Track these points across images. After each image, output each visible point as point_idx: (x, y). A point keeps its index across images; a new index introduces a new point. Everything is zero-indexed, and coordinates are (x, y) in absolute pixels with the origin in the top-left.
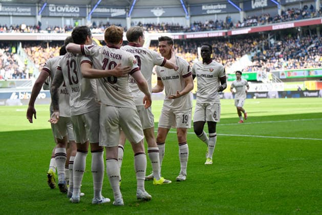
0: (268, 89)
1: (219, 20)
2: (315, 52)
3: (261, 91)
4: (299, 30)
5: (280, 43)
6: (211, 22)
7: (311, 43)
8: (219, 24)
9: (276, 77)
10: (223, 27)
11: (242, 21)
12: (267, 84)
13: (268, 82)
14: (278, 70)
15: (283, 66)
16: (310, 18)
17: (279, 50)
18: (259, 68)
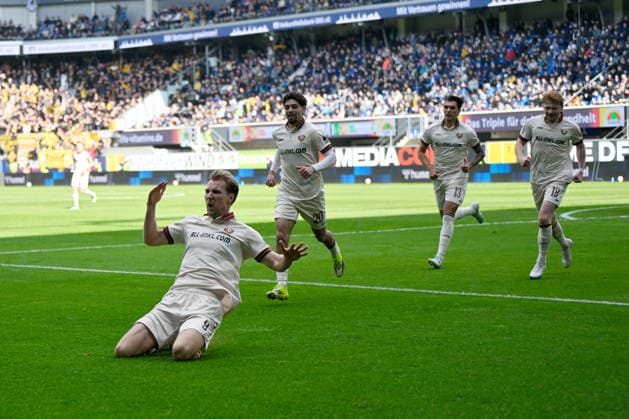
0: (204, 164)
1: (99, 14)
2: (305, 86)
3: (189, 168)
4: (271, 38)
5: (229, 67)
6: (83, 19)
7: (296, 67)
8: (100, 23)
9: (221, 139)
10: (108, 30)
11: (149, 17)
12: (203, 155)
13: (203, 150)
14: (225, 124)
15: (236, 116)
16: (294, 13)
17: (228, 80)
18: (184, 120)
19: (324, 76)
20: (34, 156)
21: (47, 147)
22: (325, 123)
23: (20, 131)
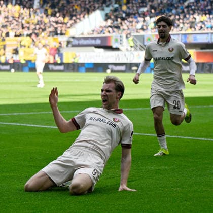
0: (127, 59)
2: (195, 9)
3: (117, 62)
9: (139, 43)
12: (127, 53)
13: (127, 50)
14: (142, 33)
15: (149, 28)
17: (144, 4)
18: (115, 30)
19: (208, 2)
20: (16, 52)
21: (25, 46)
22: (208, 33)
23: (7, 34)
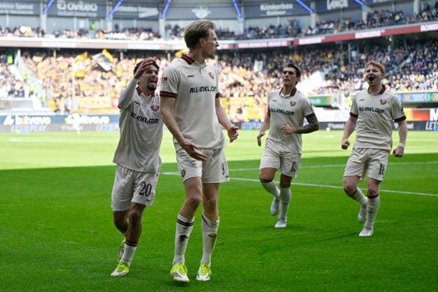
1: (282, 25)
3: (336, 120)
4: (390, 40)
5: (363, 57)
6: (272, 27)
7: (406, 58)
8: (283, 30)
10: (287, 34)
11: (313, 26)
12: (345, 112)
13: (346, 109)
16: (405, 24)
17: (362, 65)
18: (335, 90)
19: (423, 64)
20: (240, 111)
21: (248, 106)
22: (424, 93)
23: (232, 95)
